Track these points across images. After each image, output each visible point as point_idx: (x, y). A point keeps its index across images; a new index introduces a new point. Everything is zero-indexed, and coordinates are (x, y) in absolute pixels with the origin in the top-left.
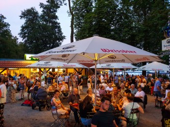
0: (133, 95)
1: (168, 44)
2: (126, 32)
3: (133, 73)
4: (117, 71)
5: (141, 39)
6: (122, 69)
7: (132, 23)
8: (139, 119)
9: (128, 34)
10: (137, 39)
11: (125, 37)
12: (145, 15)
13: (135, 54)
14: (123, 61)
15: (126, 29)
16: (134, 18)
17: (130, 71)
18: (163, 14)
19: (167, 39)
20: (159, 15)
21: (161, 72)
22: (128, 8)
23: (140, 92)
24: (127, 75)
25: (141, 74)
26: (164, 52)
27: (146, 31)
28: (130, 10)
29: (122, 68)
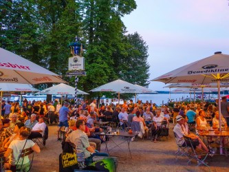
0: (29, 130)
1: (75, 63)
2: (26, 39)
3: (34, 99)
4: (10, 96)
5: (46, 52)
6: (17, 93)
7: (36, 29)
8: (32, 162)
9: (30, 43)
10: (41, 51)
11: (24, 46)
12: (54, 22)
13: (27, 70)
14: (15, 80)
15: (26, 35)
16: (39, 22)
17: (31, 95)
18: (73, 27)
19: (74, 57)
20: (68, 27)
21: (68, 97)
22: (30, 6)
23: (41, 124)
24: (26, 101)
25: (45, 99)
26: (71, 72)
27: (54, 43)
28: (34, 10)
29: (16, 90)
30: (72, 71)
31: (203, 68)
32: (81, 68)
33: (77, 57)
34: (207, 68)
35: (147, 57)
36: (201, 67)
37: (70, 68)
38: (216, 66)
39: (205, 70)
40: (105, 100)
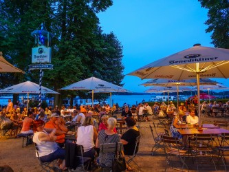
19: (39, 47)
30: (37, 64)
31: (185, 57)
32: (48, 59)
33: (43, 47)
34: (190, 57)
35: (122, 56)
36: (183, 57)
37: (34, 60)
38: (199, 55)
39: (187, 59)
40: (79, 100)
